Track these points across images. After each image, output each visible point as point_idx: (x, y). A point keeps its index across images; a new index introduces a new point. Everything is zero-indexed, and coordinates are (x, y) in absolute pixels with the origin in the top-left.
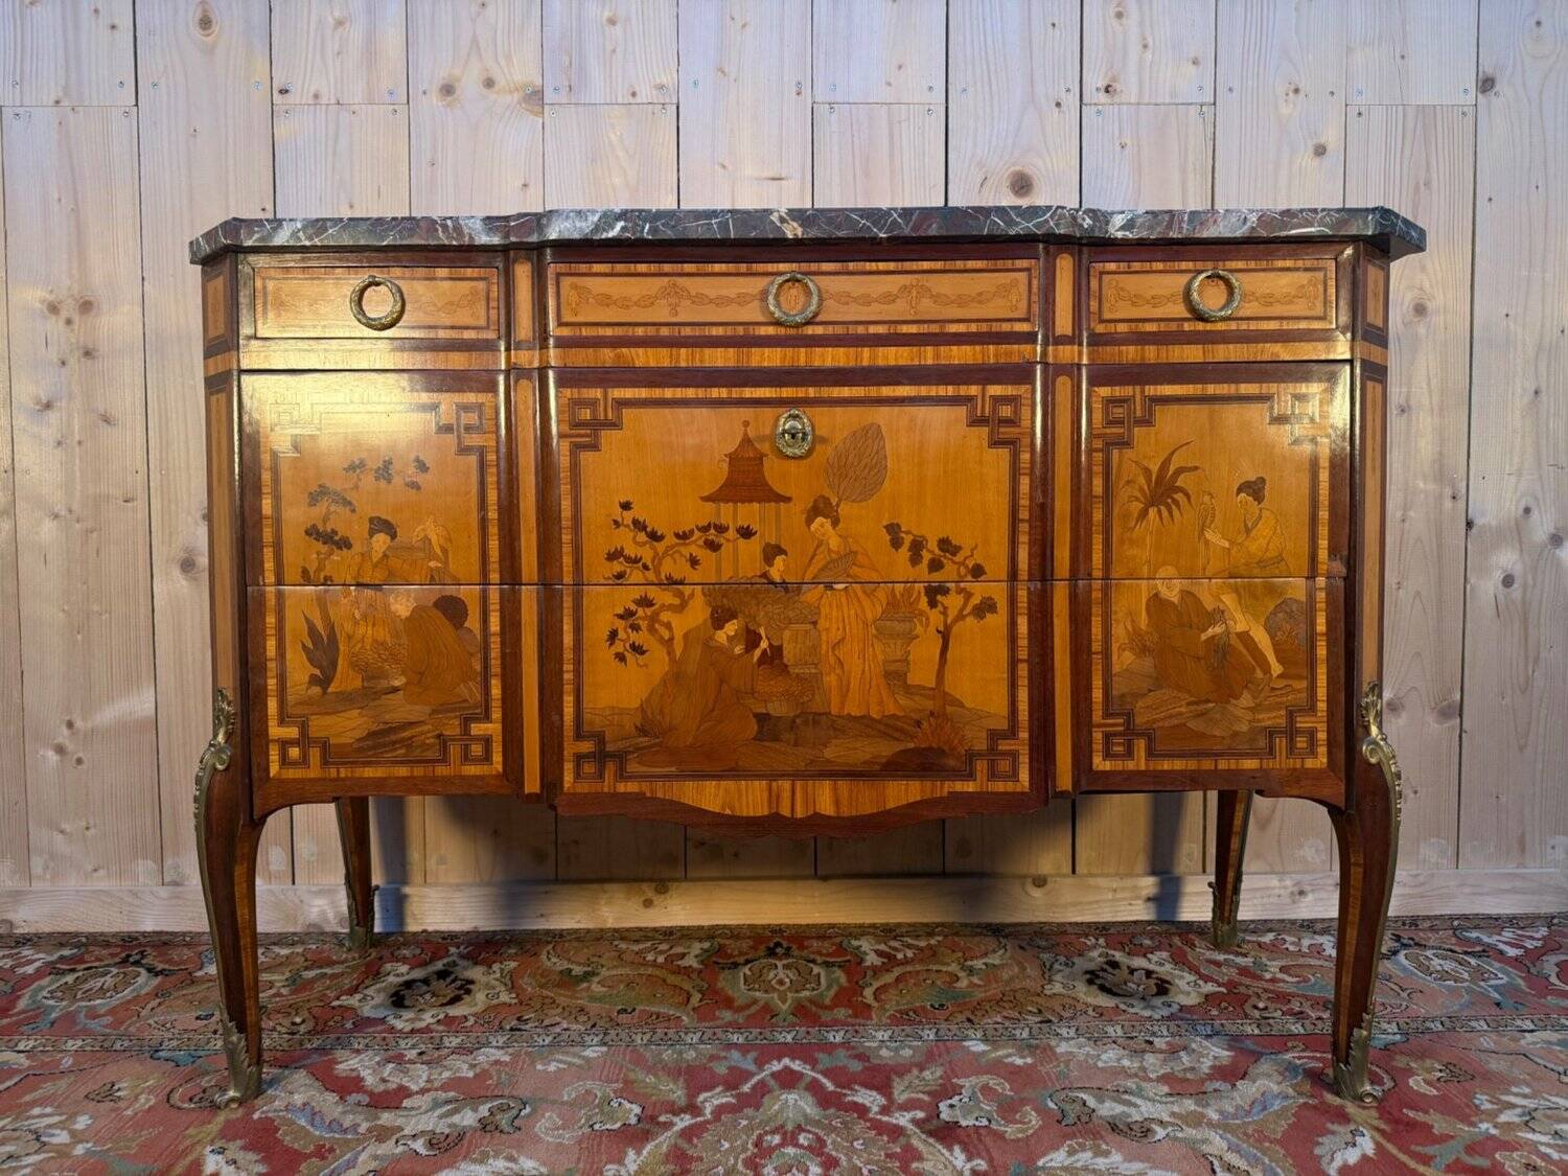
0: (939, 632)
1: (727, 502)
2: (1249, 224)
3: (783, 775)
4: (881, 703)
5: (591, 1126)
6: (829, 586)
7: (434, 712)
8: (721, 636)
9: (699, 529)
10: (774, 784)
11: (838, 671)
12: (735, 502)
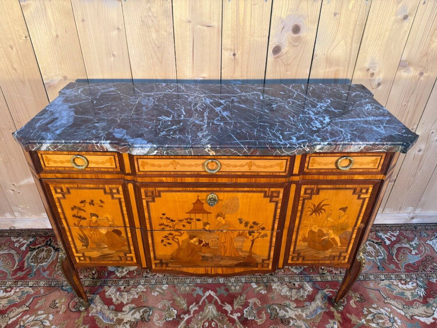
0: (251, 240)
1: (193, 213)
2: (361, 149)
3: (209, 267)
4: (235, 254)
5: (166, 319)
6: (222, 231)
7: (116, 252)
8: (192, 241)
9: (185, 219)
10: (207, 268)
11: (224, 248)
12: (195, 213)
